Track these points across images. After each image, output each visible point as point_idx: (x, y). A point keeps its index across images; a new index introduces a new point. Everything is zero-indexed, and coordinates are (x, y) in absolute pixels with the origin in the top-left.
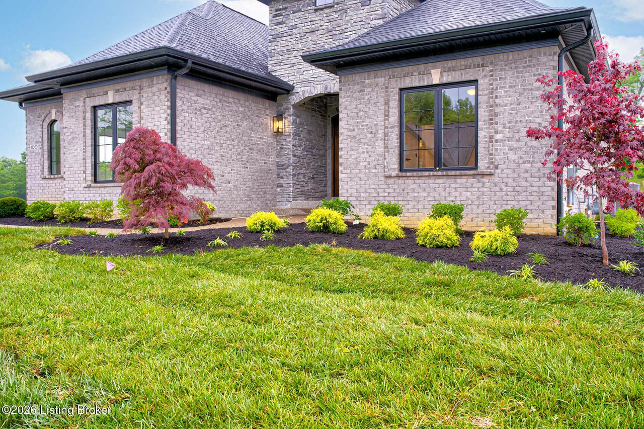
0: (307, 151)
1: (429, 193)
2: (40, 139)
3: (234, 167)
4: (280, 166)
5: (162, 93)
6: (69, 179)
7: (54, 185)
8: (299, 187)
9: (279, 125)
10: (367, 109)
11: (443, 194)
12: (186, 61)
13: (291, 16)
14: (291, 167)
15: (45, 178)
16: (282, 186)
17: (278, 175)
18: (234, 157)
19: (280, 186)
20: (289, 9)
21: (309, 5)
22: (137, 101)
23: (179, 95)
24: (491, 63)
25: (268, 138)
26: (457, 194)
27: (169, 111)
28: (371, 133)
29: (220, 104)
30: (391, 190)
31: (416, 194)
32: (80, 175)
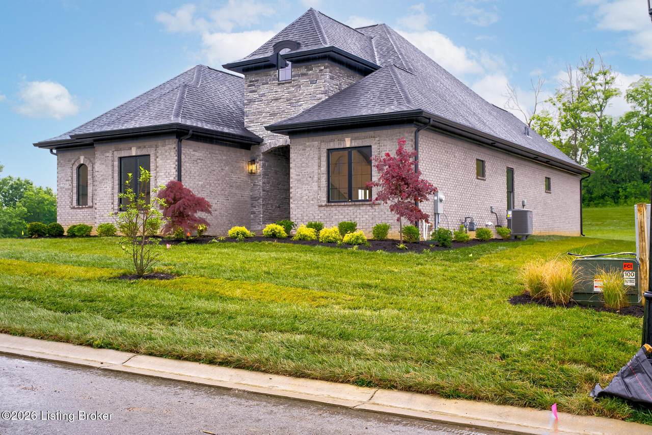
0: (274, 187)
1: (345, 216)
2: (70, 178)
3: (219, 199)
4: (254, 199)
5: (172, 150)
6: (100, 209)
7: (81, 213)
8: (268, 214)
9: (253, 168)
10: (307, 162)
11: (353, 217)
12: (189, 131)
13: (261, 87)
14: (261, 199)
15: (74, 208)
16: (255, 213)
17: (252, 204)
18: (219, 192)
19: (253, 213)
20: (259, 82)
21: (274, 80)
22: (153, 155)
23: (183, 152)
24: (379, 136)
25: (244, 177)
26: (361, 216)
27: (177, 163)
28: (310, 177)
29: (209, 156)
30: (322, 215)
31: (337, 217)
32: (109, 206)
